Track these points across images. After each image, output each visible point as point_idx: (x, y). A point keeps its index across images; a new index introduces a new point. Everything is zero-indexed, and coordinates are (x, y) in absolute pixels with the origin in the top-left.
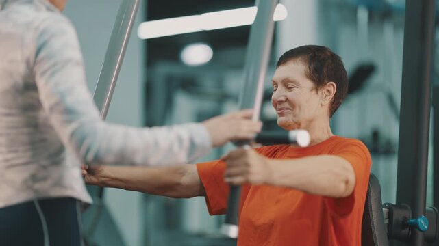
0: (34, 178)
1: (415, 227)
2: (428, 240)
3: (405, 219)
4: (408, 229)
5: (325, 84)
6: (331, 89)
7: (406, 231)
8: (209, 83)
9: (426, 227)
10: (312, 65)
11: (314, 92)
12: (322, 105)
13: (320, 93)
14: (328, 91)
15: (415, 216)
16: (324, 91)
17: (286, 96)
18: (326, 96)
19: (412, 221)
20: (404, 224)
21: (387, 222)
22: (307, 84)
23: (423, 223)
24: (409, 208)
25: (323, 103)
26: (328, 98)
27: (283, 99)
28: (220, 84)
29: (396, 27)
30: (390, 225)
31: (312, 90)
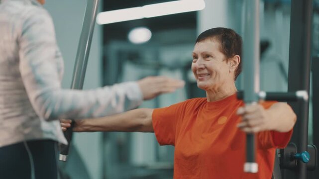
0: (24, 125)
1: (300, 159)
2: (310, 169)
3: (292, 153)
4: (294, 161)
5: (233, 57)
6: (237, 60)
7: (294, 163)
8: (149, 57)
9: (308, 160)
10: (224, 43)
11: (225, 62)
12: (230, 72)
13: (229, 63)
14: (235, 61)
15: (300, 151)
16: (232, 61)
17: (204, 65)
18: (233, 65)
19: (298, 155)
20: (292, 158)
21: (279, 156)
22: (220, 56)
23: (305, 156)
24: (296, 146)
25: (231, 70)
26: (234, 67)
27: (203, 66)
28: (157, 56)
29: (284, 14)
30: (281, 159)
31: (223, 61)
